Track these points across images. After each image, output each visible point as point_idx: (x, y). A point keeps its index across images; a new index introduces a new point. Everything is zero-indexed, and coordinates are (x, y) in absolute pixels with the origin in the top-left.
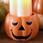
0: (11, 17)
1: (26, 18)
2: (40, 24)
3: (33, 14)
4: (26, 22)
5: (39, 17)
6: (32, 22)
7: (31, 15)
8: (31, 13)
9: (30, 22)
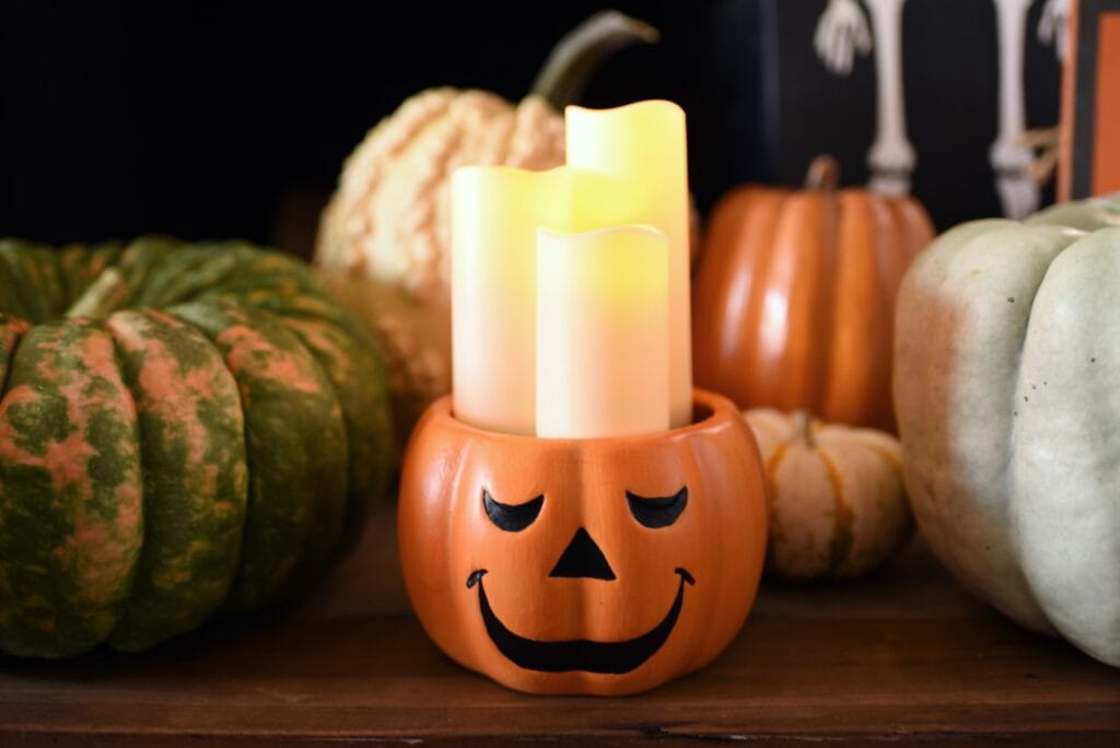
0: (470, 442)
1: (624, 456)
2: (773, 516)
3: (700, 414)
4: (630, 495)
5: (767, 453)
6: (684, 491)
7: (675, 425)
8: (685, 395)
9: (671, 490)
